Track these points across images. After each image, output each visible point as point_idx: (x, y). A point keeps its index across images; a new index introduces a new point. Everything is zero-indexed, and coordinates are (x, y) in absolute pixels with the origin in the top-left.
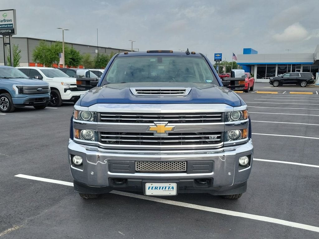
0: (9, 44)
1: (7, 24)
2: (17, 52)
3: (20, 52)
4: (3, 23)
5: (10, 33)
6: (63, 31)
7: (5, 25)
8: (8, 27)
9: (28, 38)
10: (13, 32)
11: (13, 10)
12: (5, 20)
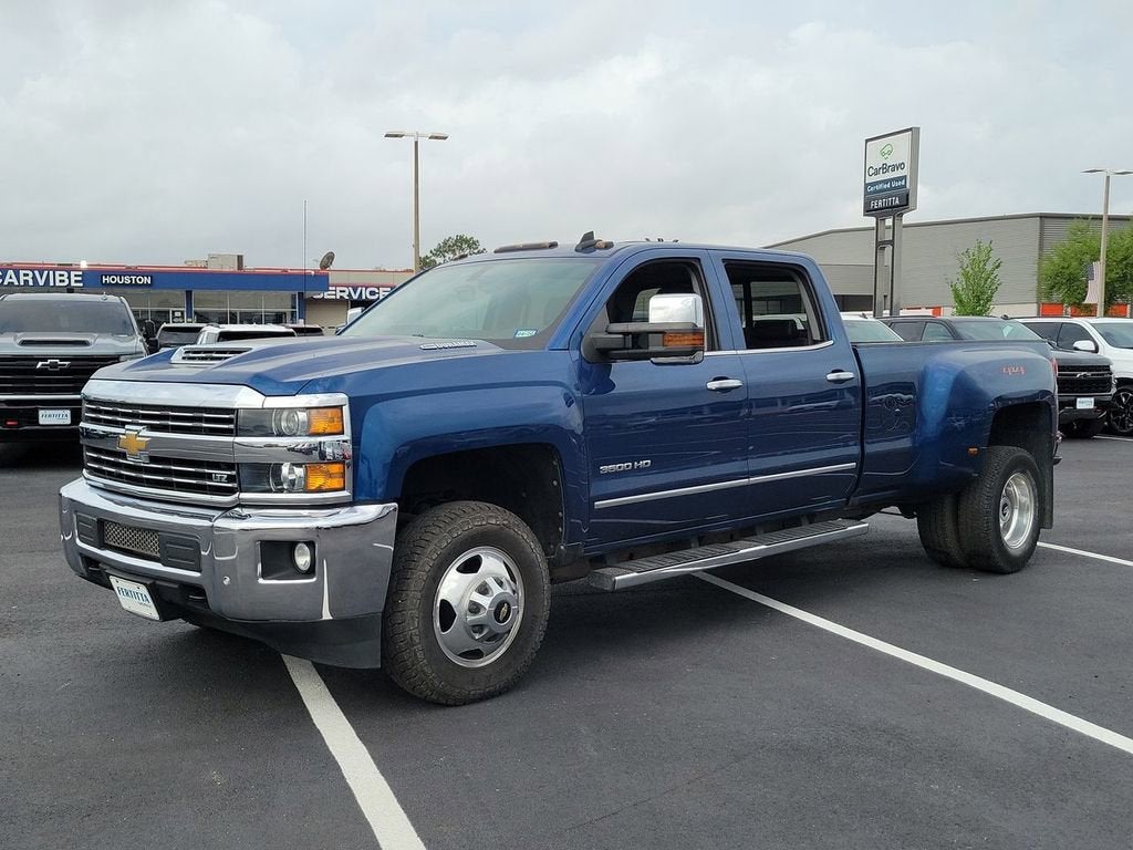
0: (892, 242)
1: (891, 180)
2: (989, 267)
3: (998, 266)
4: (881, 177)
5: (898, 206)
6: (1108, 177)
7: (885, 182)
8: (891, 188)
9: (1043, 217)
10: (905, 203)
11: (911, 129)
12: (885, 168)
